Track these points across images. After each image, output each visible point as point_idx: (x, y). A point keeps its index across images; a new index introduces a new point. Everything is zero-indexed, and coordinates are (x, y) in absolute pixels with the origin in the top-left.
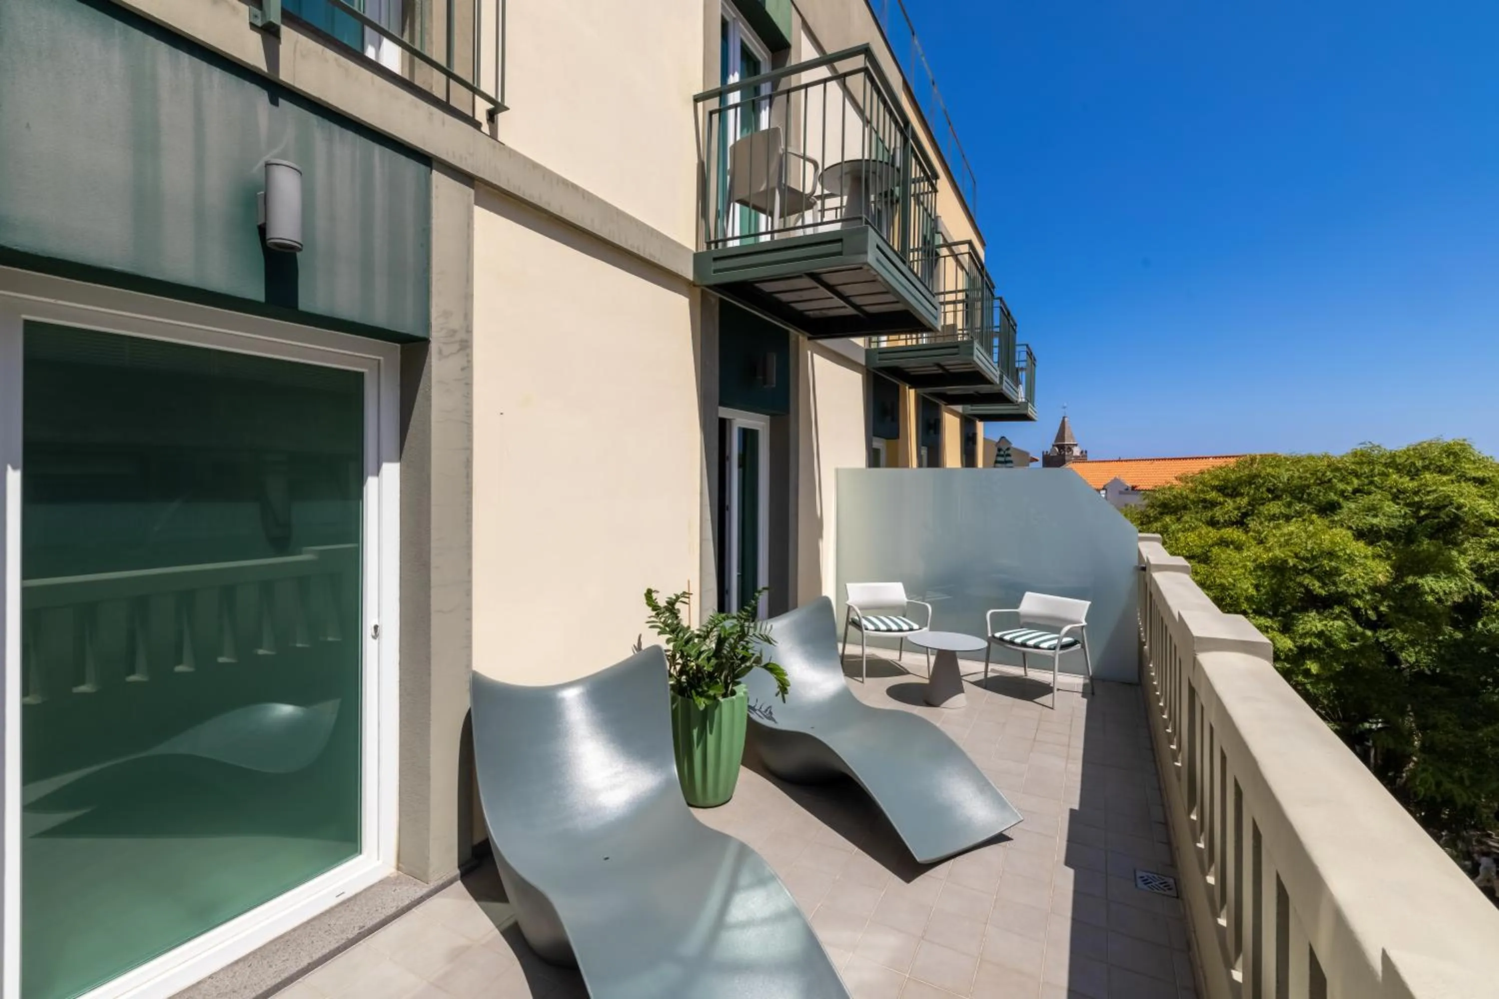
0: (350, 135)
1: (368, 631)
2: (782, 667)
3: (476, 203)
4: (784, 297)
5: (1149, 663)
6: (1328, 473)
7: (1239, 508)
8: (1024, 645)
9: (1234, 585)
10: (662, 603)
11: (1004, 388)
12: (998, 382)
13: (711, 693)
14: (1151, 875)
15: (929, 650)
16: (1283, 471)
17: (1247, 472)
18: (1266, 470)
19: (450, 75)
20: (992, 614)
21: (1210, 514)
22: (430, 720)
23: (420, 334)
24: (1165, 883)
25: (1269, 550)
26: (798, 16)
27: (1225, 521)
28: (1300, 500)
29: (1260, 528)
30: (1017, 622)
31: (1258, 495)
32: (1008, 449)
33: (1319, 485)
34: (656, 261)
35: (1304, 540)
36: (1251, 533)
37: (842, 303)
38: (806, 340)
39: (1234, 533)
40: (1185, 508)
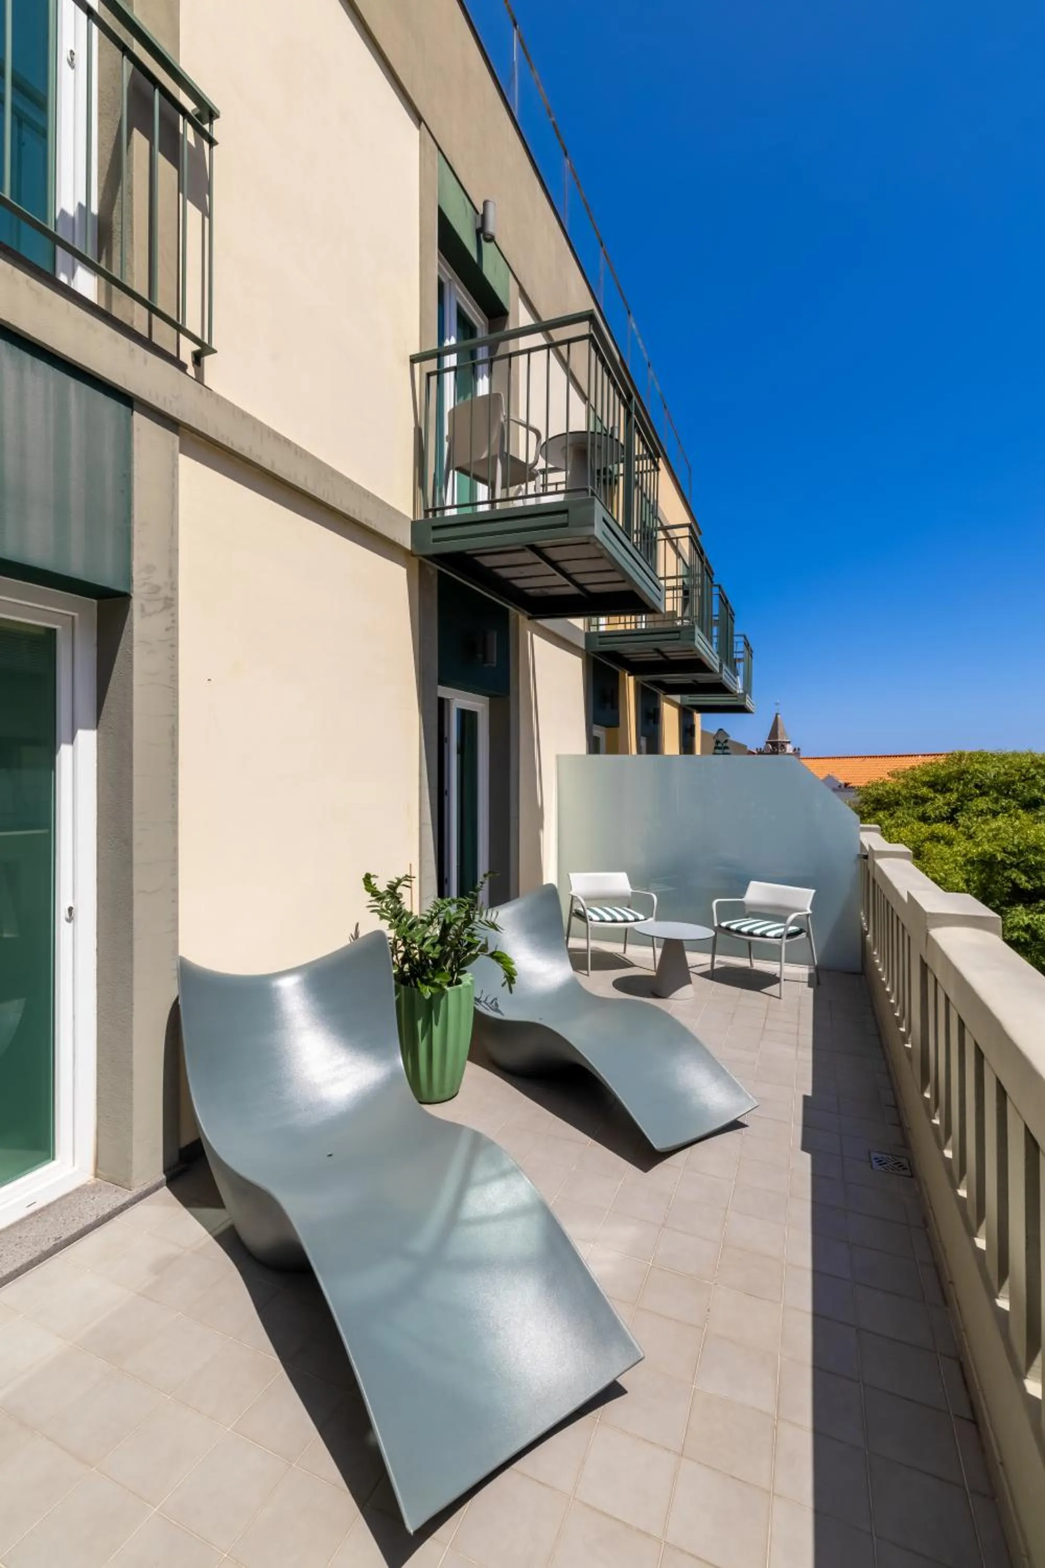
0: (42, 365)
1: (61, 913)
2: (509, 956)
3: (181, 452)
4: (504, 573)
5: (873, 951)
6: (1032, 770)
7: (948, 804)
8: (750, 934)
9: (946, 880)
10: (382, 887)
11: (724, 677)
12: (718, 671)
13: (437, 980)
14: (885, 1156)
15: (655, 939)
16: (989, 767)
17: (955, 768)
18: (974, 766)
19: (153, 310)
20: (718, 904)
21: (921, 809)
22: (132, 1010)
23: (120, 588)
24: (899, 1163)
25: (977, 845)
26: (516, 283)
27: (936, 817)
28: (1007, 796)
29: (969, 823)
30: (742, 911)
31: (967, 791)
32: (726, 741)
33: (1023, 781)
34: (373, 527)
35: (1011, 835)
36: (960, 829)
37: (565, 581)
38: (526, 620)
39: (943, 828)
40: (897, 803)
